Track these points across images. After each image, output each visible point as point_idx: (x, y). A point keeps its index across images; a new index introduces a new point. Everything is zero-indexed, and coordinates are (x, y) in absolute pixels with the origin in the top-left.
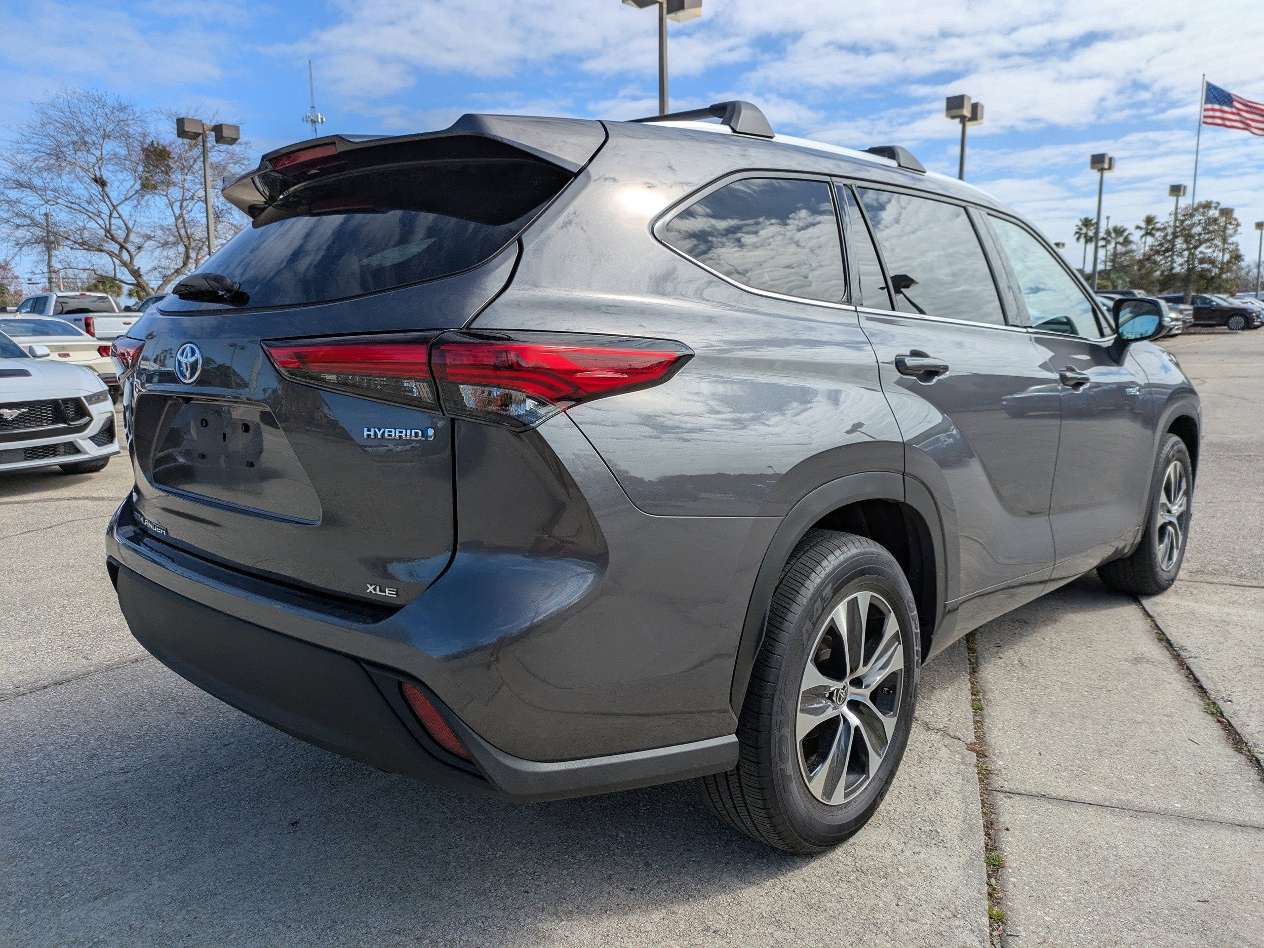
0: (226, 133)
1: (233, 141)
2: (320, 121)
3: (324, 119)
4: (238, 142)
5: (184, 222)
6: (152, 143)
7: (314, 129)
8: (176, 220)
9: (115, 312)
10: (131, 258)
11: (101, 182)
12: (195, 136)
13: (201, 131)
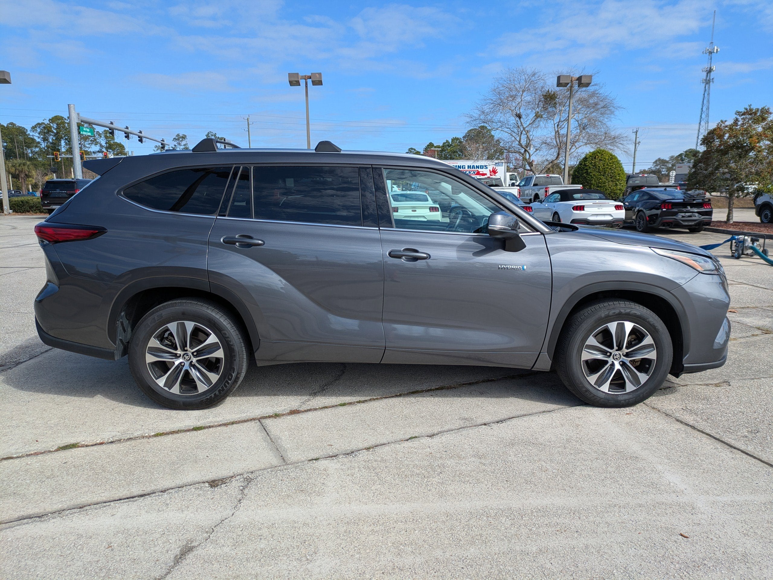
0: (584, 81)
1: (588, 85)
2: (715, 51)
3: (719, 50)
4: (591, 85)
5: (559, 134)
6: (548, 91)
7: (710, 58)
8: (556, 133)
9: (562, 184)
10: (530, 156)
11: (519, 116)
12: (566, 85)
13: (569, 81)
